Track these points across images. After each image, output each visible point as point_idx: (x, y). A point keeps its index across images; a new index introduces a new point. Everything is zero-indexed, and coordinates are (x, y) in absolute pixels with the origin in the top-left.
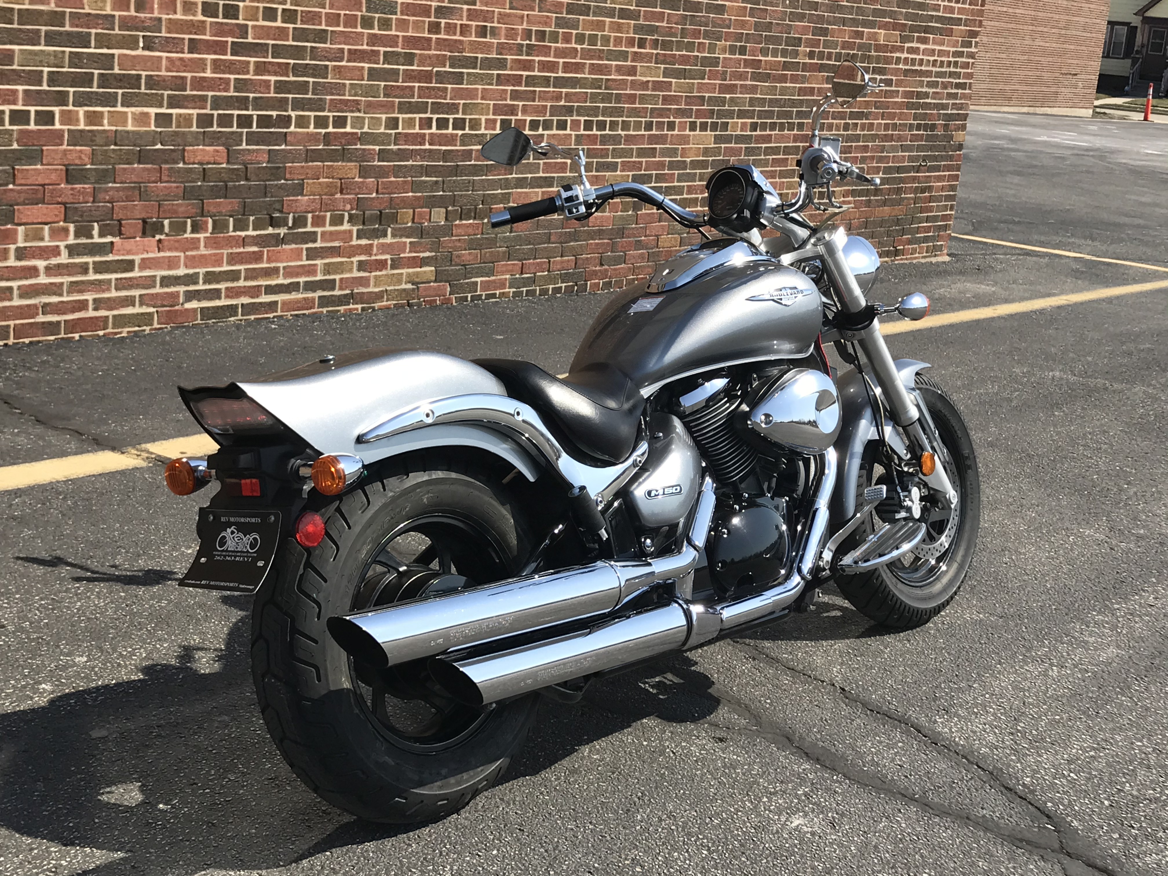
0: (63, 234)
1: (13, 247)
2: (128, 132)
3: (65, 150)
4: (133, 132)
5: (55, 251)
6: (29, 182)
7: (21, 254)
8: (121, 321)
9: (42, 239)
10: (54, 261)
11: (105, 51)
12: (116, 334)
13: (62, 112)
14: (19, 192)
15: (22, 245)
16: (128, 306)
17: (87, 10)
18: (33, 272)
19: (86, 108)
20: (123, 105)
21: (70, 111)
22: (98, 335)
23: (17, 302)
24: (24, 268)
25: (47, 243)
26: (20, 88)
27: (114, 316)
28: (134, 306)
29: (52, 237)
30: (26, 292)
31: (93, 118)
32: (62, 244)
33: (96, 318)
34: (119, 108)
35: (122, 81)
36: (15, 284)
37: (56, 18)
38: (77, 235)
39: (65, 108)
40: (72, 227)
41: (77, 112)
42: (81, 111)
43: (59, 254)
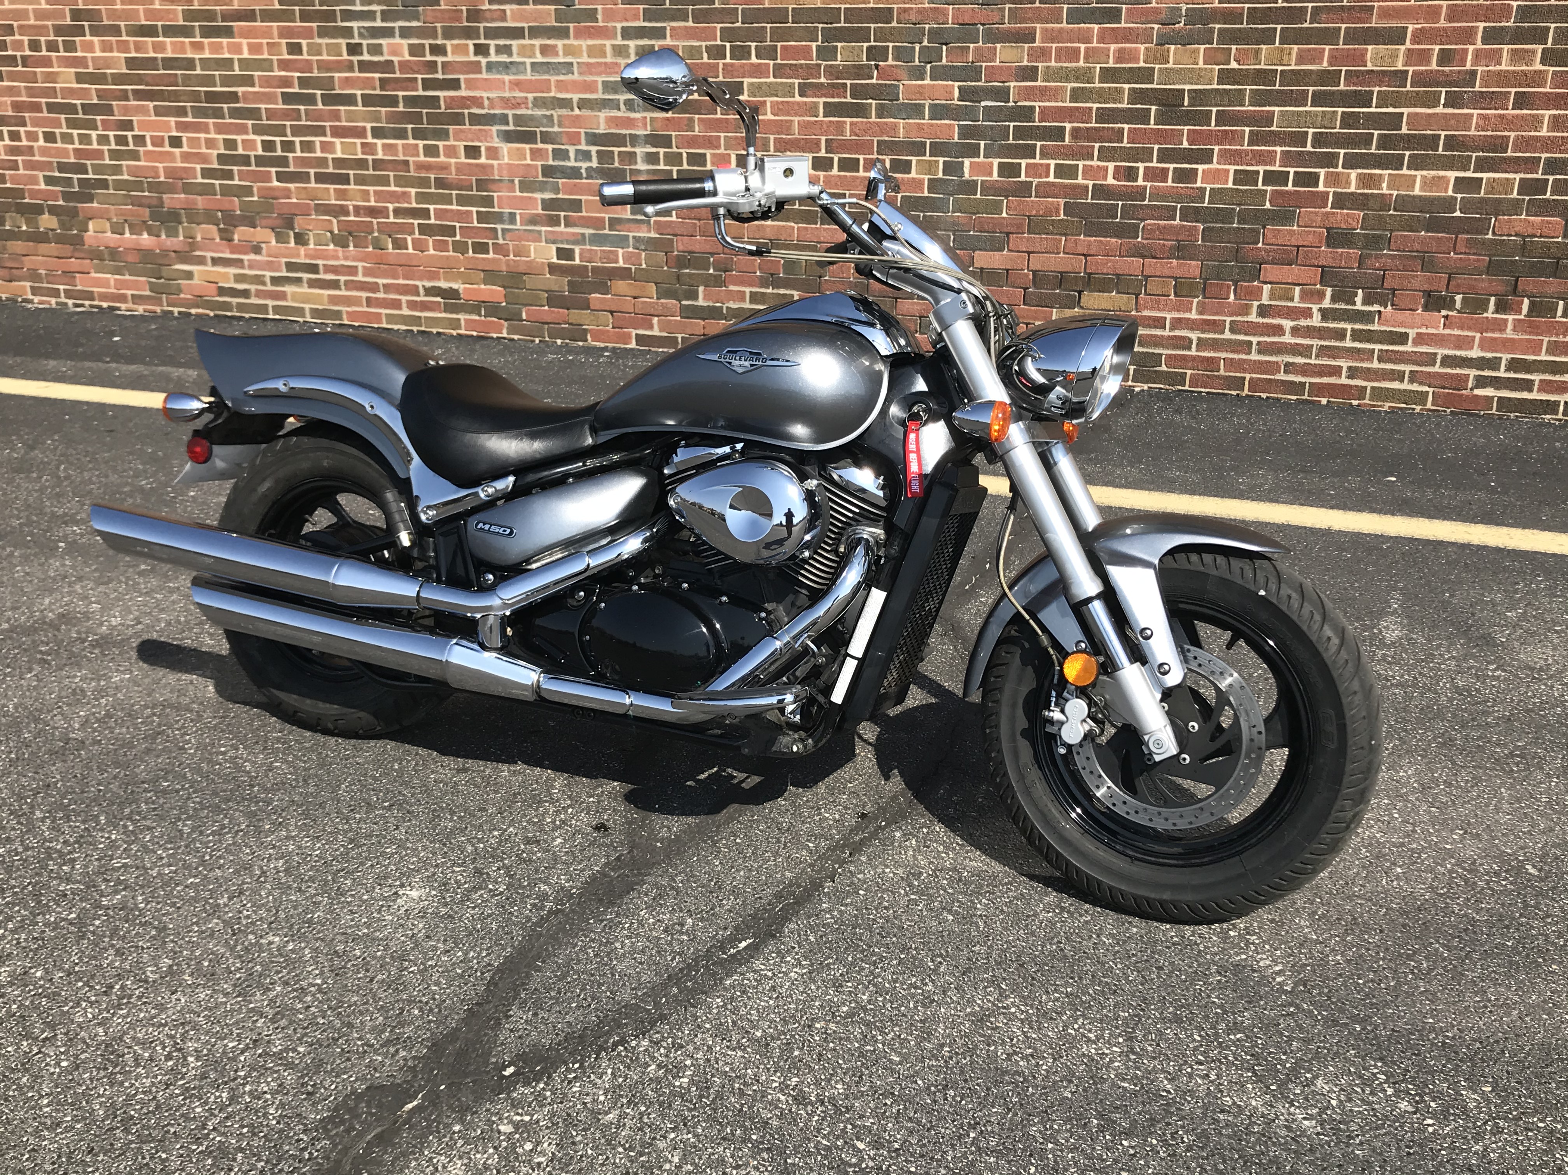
0: (1316, 297)
1: (1256, 304)
2: (1414, 197)
3: (1328, 213)
4: (1421, 196)
5: (1308, 313)
6: (1280, 242)
7: (1263, 311)
8: (1380, 394)
9: (1292, 299)
10: (1303, 323)
11: (1391, 110)
12: (1374, 406)
13: (1327, 174)
14: (1265, 250)
15: (1266, 303)
16: (1394, 380)
17: (1370, 67)
18: (1278, 330)
19: (1360, 171)
20: (1409, 168)
21: (1338, 174)
22: (1351, 404)
23: (1254, 356)
24: (1267, 326)
25: (1296, 303)
26: (1278, 149)
27: (1373, 388)
28: (1402, 381)
29: (1303, 298)
30: (1263, 349)
31: (1365, 181)
32: (1315, 308)
33: (1351, 386)
34: (1405, 171)
35: (1409, 141)
36: (1255, 340)
37: (1330, 77)
38: (1334, 299)
39: (1331, 170)
40: (1329, 291)
41: (1349, 175)
42: (1354, 174)
43: (1310, 316)
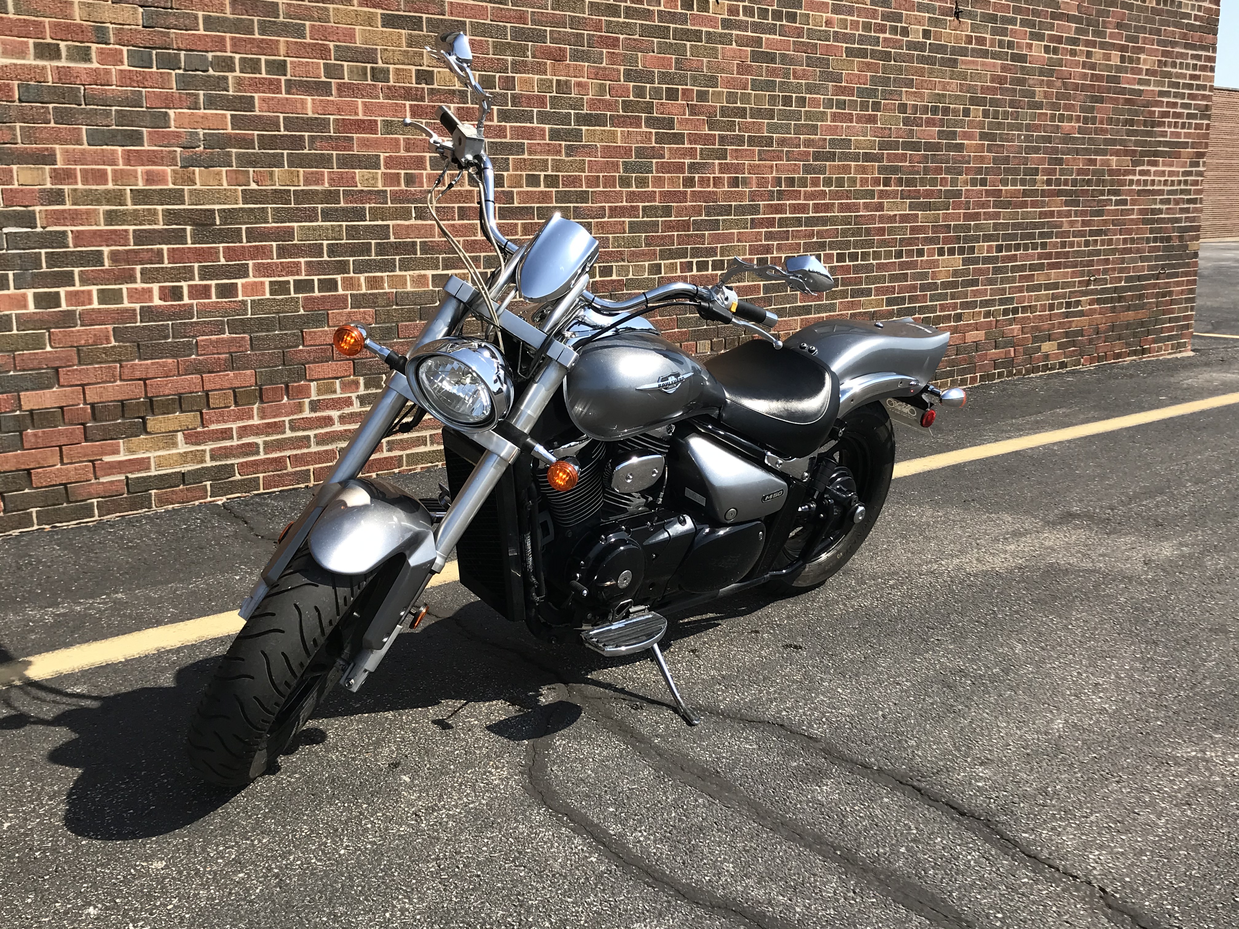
0: (354, 387)
1: (307, 401)
2: (407, 293)
3: (349, 313)
4: (412, 292)
5: (348, 402)
6: (317, 342)
7: (315, 406)
8: (414, 459)
9: (335, 392)
10: (347, 411)
11: (380, 223)
12: (410, 470)
13: (343, 279)
14: (309, 352)
15: (315, 399)
16: (420, 445)
17: (360, 187)
18: (329, 421)
19: (367, 275)
20: (400, 270)
21: (351, 278)
22: (394, 473)
23: (314, 449)
24: (318, 419)
25: (338, 395)
26: (302, 260)
27: (407, 455)
28: (426, 445)
29: (343, 390)
30: (321, 440)
31: (373, 283)
32: (353, 396)
33: (391, 458)
34: (398, 273)
35: (397, 248)
36: (311, 433)
37: (331, 196)
38: (367, 387)
39: (346, 275)
40: (361, 380)
41: (359, 279)
42: (362, 277)
43: (351, 404)
